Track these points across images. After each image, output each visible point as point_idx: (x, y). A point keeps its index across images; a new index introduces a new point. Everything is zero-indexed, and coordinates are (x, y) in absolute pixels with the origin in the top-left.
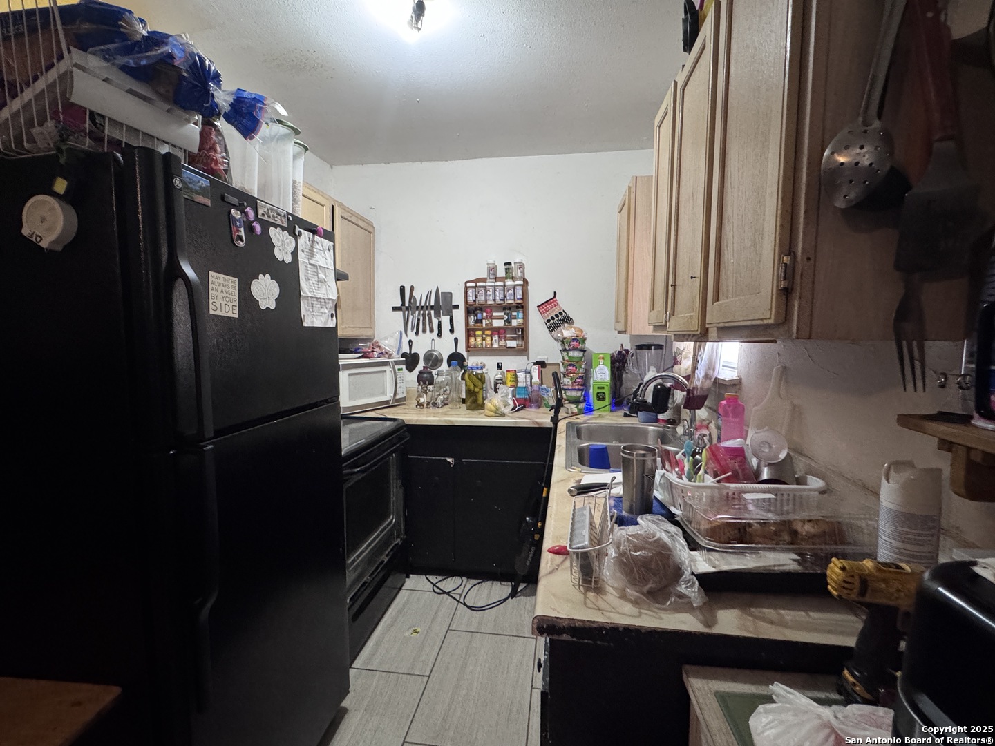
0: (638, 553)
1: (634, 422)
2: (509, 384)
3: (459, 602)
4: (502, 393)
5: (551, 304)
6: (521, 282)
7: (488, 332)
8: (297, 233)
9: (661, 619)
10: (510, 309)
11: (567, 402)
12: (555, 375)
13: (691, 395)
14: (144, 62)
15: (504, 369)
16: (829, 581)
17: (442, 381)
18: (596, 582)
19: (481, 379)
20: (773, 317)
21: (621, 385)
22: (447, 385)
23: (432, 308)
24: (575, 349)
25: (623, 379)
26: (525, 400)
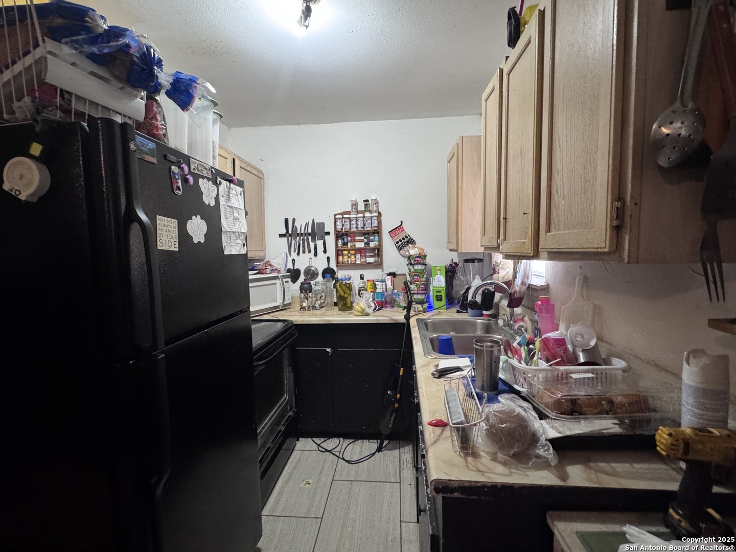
0: (504, 425)
1: (465, 316)
2: (369, 290)
3: (339, 457)
4: (366, 298)
5: (399, 230)
6: (377, 214)
7: (353, 252)
8: (218, 182)
9: (527, 476)
10: (368, 234)
11: (414, 303)
12: (406, 283)
13: (512, 297)
14: (106, 51)
15: (365, 279)
16: (658, 443)
17: (319, 290)
18: (472, 450)
19: (350, 287)
20: (607, 246)
21: (452, 289)
22: (322, 292)
23: (309, 234)
24: (419, 263)
25: (454, 285)
26: (382, 302)
